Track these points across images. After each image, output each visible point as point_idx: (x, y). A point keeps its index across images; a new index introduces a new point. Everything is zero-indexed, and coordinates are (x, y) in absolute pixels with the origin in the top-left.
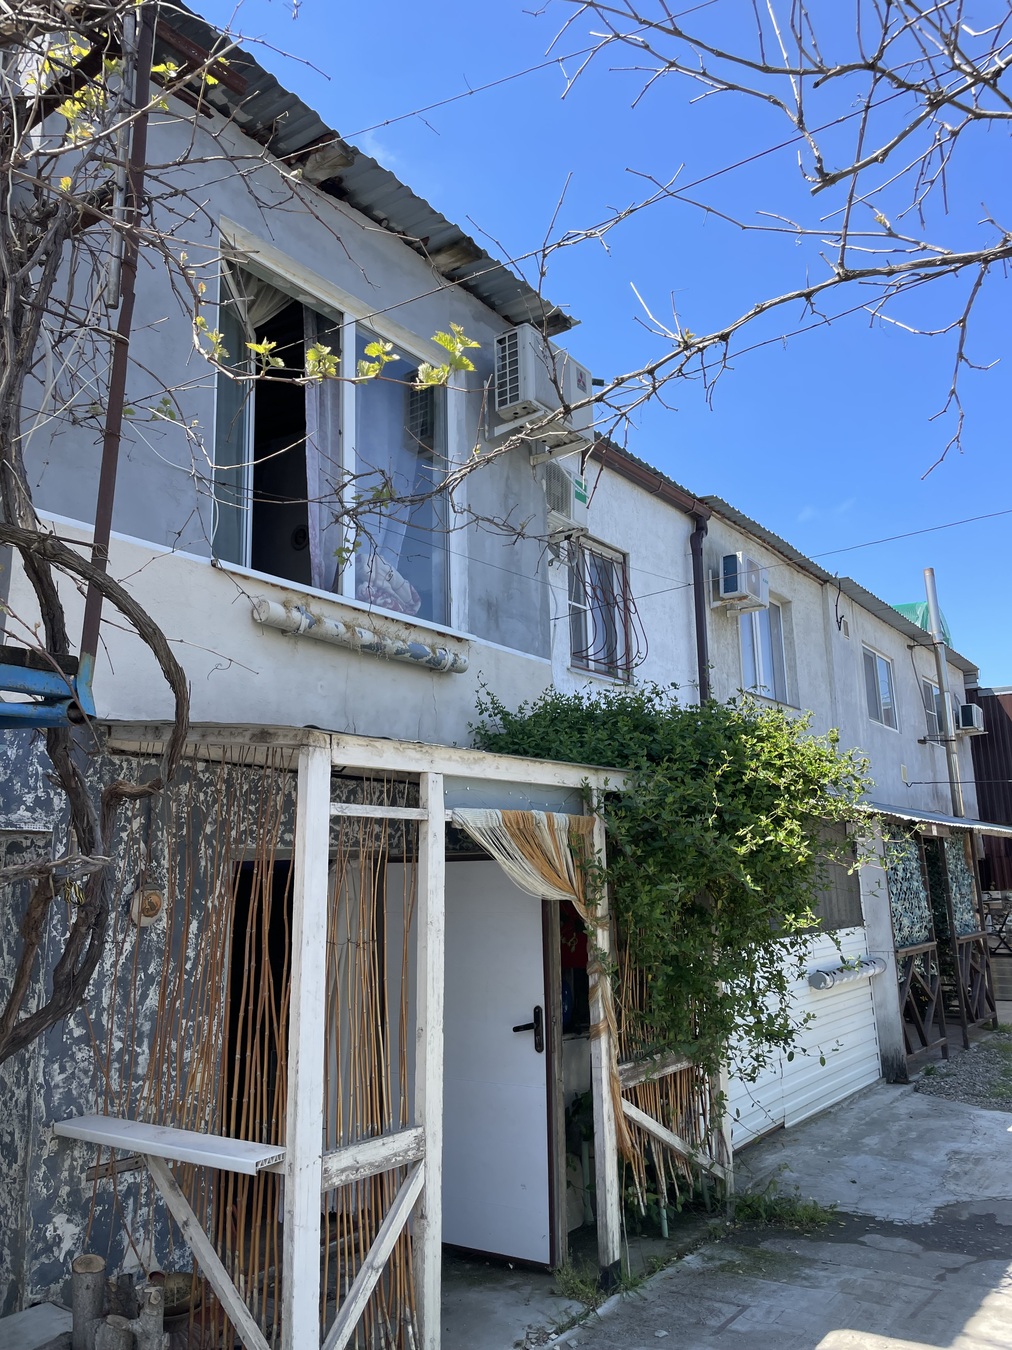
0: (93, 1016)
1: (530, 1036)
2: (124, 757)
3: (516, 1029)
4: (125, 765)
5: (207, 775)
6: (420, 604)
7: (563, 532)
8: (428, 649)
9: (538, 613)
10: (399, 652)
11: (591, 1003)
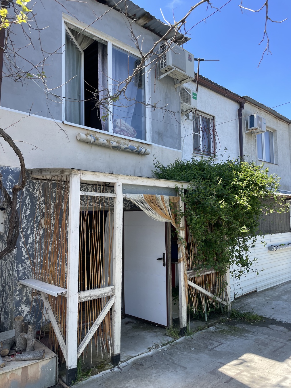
0: (31, 252)
1: (162, 261)
2: (37, 180)
3: (158, 259)
4: (37, 182)
5: (64, 185)
6: (136, 134)
7: (189, 110)
8: (136, 147)
9: (177, 136)
10: (126, 148)
11: (178, 252)
